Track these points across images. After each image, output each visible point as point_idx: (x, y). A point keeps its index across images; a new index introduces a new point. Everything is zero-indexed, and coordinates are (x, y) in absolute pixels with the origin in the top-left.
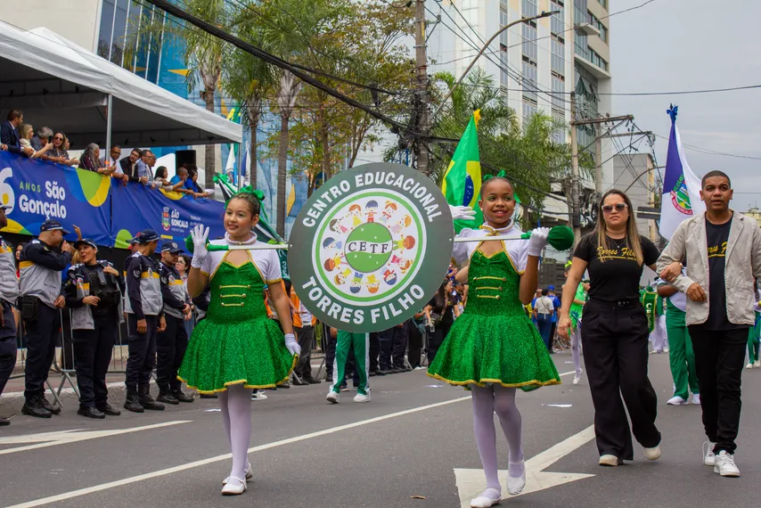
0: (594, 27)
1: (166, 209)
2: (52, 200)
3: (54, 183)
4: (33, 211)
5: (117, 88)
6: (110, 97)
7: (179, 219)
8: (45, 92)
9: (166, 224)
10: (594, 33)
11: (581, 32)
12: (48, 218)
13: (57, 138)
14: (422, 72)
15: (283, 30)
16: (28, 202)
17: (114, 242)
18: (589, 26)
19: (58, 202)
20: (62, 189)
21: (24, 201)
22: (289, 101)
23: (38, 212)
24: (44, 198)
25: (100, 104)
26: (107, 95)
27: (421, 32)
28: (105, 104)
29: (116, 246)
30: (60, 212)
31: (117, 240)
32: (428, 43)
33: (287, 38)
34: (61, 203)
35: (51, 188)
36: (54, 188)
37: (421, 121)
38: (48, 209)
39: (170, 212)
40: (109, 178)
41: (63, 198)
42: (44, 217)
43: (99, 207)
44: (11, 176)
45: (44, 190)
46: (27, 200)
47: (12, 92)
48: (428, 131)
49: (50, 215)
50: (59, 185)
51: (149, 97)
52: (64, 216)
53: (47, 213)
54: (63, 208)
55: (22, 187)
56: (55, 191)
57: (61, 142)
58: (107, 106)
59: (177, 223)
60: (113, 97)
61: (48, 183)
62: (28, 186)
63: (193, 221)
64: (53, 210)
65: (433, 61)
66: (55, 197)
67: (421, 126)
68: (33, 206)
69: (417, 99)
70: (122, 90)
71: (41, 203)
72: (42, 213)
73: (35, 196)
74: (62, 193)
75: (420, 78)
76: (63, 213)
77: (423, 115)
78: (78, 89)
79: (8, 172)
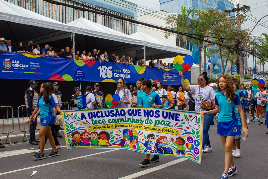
1: (164, 73)
2: (125, 73)
4: (118, 77)
6: (145, 47)
8: (131, 47)
9: (165, 77)
12: (124, 78)
14: (240, 33)
15: (202, 26)
20: (129, 70)
21: (115, 74)
22: (206, 43)
23: (120, 77)
24: (122, 73)
26: (143, 46)
28: (143, 48)
34: (128, 74)
35: (125, 70)
36: (126, 70)
38: (123, 76)
39: (166, 74)
43: (142, 74)
44: (111, 68)
45: (122, 71)
48: (242, 48)
49: (124, 77)
52: (129, 77)
53: (123, 77)
54: (129, 75)
55: (115, 71)
59: (169, 77)
61: (124, 69)
62: (117, 71)
63: (174, 76)
64: (125, 76)
65: (249, 30)
66: (126, 73)
67: (239, 47)
68: (118, 75)
69: (238, 40)
70: (148, 44)
71: (121, 74)
72: (122, 77)
73: (119, 73)
74: (129, 72)
75: (239, 34)
76: (129, 76)
77: (240, 44)
78: (138, 45)
79: (110, 67)
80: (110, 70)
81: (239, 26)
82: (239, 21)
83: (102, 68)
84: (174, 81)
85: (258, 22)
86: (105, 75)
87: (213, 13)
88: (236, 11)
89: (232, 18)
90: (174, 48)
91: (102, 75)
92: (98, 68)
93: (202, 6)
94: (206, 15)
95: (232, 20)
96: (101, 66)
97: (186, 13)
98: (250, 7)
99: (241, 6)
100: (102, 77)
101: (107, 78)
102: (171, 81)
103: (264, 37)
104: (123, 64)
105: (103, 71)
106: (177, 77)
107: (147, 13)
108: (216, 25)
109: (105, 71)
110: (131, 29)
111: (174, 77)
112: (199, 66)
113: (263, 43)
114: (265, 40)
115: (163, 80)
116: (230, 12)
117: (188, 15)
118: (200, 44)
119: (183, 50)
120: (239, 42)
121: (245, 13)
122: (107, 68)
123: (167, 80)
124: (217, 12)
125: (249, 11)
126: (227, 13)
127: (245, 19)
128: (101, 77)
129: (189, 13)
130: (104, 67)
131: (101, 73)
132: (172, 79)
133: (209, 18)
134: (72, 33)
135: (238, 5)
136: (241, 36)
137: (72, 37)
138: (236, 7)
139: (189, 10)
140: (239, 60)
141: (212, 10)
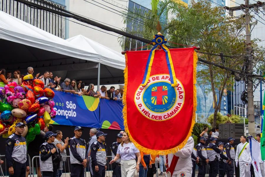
2: (69, 109)
3: (70, 102)
4: (59, 114)
5: (102, 60)
6: (99, 64)
13: (73, 83)
14: (249, 46)
15: (186, 30)
16: (57, 110)
17: (101, 126)
19: (72, 110)
20: (74, 104)
23: (62, 115)
24: (65, 108)
25: (95, 67)
26: (97, 63)
27: (248, 28)
28: (97, 67)
29: (102, 128)
30: (74, 114)
31: (102, 125)
32: (252, 33)
33: (188, 34)
34: (74, 110)
35: (69, 104)
36: (70, 104)
37: (249, 68)
38: (67, 113)
40: (99, 99)
41: (75, 108)
42: (65, 117)
43: (94, 111)
45: (65, 105)
46: (56, 109)
47: (61, 63)
48: (252, 73)
49: (68, 116)
52: (75, 116)
53: (67, 115)
54: (74, 112)
56: (71, 105)
57: (74, 85)
58: (98, 68)
60: (101, 64)
61: (67, 102)
62: (57, 104)
64: (70, 113)
65: (260, 40)
66: (71, 108)
67: (248, 70)
68: (59, 112)
69: (246, 59)
70: (105, 61)
71: (64, 111)
72: (64, 115)
73: (61, 108)
74: (74, 106)
75: (248, 49)
76: (75, 114)
77: (250, 66)
78: (86, 61)
81: (249, 35)
82: (249, 26)
87: (201, 7)
88: (243, 9)
89: (233, 18)
94: (193, 13)
97: (159, 7)
104: (66, 92)
110: (60, 27)
116: (233, 11)
120: (248, 63)
121: (257, 13)
126: (228, 11)
133: (198, 19)
136: (252, 52)
138: (244, 4)
139: (163, 2)
140: (247, 93)
141: (199, 3)
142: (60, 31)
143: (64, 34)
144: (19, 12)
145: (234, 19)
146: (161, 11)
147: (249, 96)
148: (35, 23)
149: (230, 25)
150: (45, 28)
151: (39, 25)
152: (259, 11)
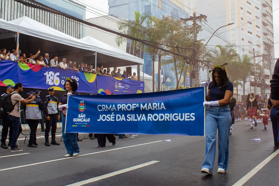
0: (269, 33)
1: (116, 83)
3: (75, 76)
5: (99, 50)
6: (96, 53)
7: (121, 85)
9: (116, 87)
10: (269, 35)
11: (265, 34)
14: (196, 43)
18: (267, 33)
20: (78, 78)
22: (160, 52)
26: (95, 52)
27: (195, 32)
28: (95, 54)
39: (118, 84)
40: (96, 75)
43: (92, 83)
46: (64, 81)
48: (198, 59)
50: (77, 77)
51: (110, 52)
55: (62, 78)
59: (121, 87)
60: (98, 53)
61: (72, 77)
62: (65, 78)
63: (126, 86)
65: (204, 40)
67: (196, 57)
69: (194, 50)
70: (100, 50)
74: (78, 79)
75: (195, 45)
77: (196, 55)
78: (88, 51)
79: (58, 74)
80: (57, 76)
81: (196, 36)
82: (196, 30)
83: (49, 74)
84: (127, 91)
85: (214, 33)
86: (52, 82)
87: (168, 20)
88: (192, 19)
90: (127, 56)
91: (48, 82)
92: (45, 74)
93: (155, 13)
94: (161, 22)
95: (187, 29)
96: (47, 72)
97: (140, 19)
98: (206, 17)
99: (197, 15)
100: (49, 84)
101: (54, 85)
102: (124, 91)
103: (218, 49)
105: (49, 77)
106: (129, 87)
107: (103, 16)
108: (171, 33)
109: (52, 78)
110: (79, 33)
111: (126, 88)
112: (152, 77)
113: (217, 55)
114: (220, 52)
115: (115, 90)
116: (186, 21)
117: (142, 22)
118: (154, 53)
119: (136, 59)
120: (195, 53)
121: (201, 22)
122: (55, 74)
123: (118, 91)
124: (172, 20)
125: (206, 20)
126: (183, 21)
127: (201, 28)
128: (47, 83)
129: (143, 19)
130: (51, 73)
131: (48, 80)
132: (124, 89)
133: (164, 26)
134: (17, 33)
135: (194, 14)
136: (197, 46)
137: (16, 38)
138: (192, 16)
139: (143, 16)
140: (195, 72)
141: (167, 18)
142: (79, 35)
143: (81, 37)
144: (51, 23)
145: (189, 27)
146: (141, 22)
147: (196, 74)
148: (62, 30)
149: (186, 31)
150: (69, 34)
151: (64, 31)
152: (202, 21)
